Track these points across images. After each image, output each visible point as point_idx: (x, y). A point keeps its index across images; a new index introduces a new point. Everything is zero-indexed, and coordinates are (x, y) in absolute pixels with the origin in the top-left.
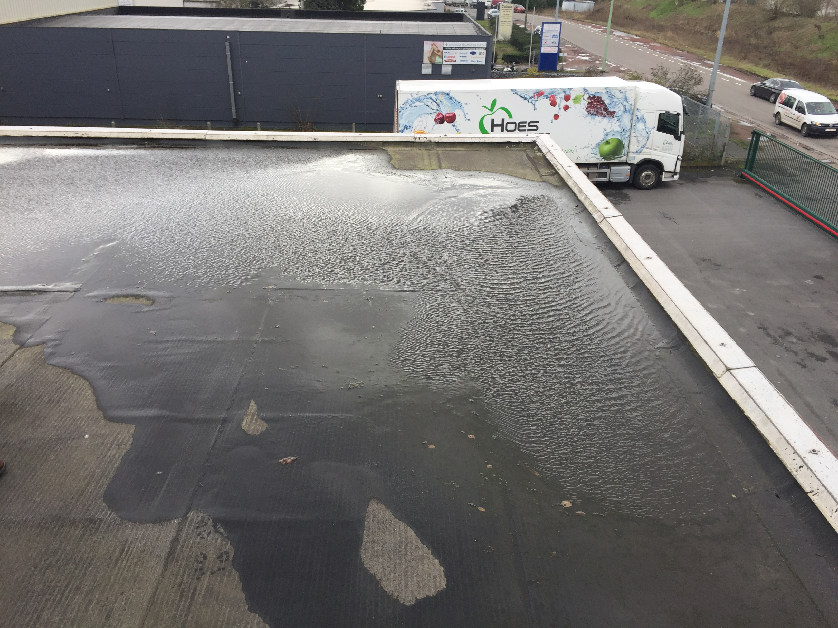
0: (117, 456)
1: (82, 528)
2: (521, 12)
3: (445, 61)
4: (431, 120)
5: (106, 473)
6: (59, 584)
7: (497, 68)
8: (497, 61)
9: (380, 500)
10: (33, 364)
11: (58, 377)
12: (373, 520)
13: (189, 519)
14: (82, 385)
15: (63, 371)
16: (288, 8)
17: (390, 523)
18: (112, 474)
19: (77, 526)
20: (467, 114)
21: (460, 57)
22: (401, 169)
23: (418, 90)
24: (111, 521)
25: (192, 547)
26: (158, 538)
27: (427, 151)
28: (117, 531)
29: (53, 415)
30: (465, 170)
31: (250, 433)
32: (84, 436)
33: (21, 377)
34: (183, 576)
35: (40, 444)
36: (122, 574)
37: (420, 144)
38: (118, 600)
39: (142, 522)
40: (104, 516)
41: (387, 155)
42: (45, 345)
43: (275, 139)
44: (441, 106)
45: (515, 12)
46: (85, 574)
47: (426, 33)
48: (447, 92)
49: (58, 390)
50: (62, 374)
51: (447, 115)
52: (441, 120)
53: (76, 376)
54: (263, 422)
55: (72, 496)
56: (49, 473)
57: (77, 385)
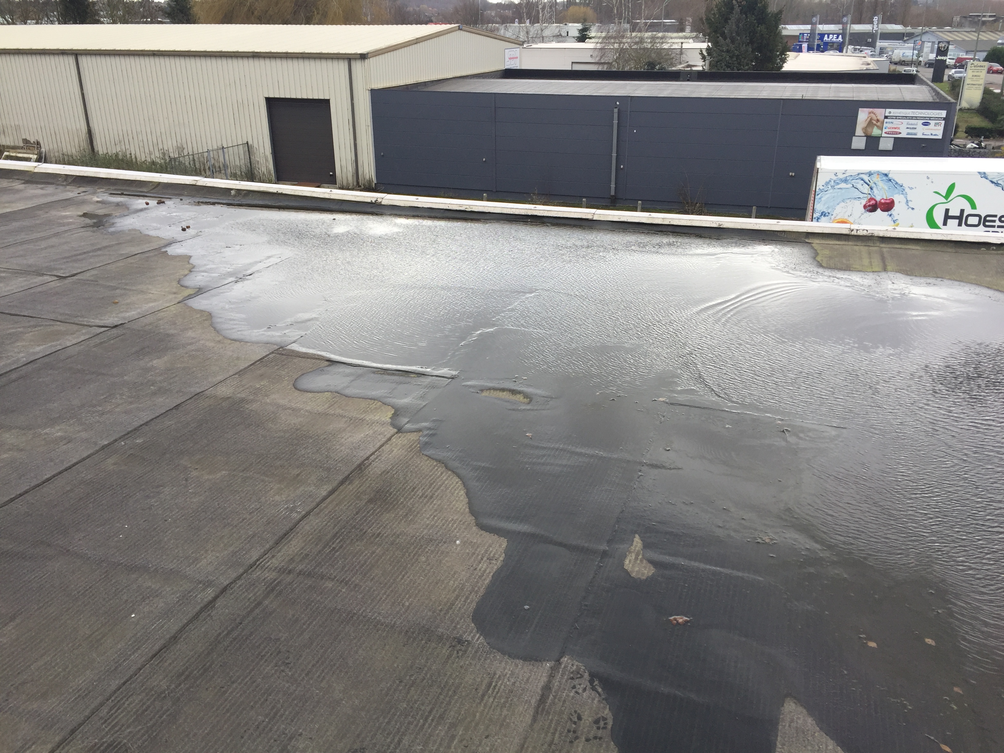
0: (488, 571)
1: (450, 647)
2: (997, 72)
3: (886, 133)
4: (859, 206)
5: (476, 589)
6: (423, 708)
7: (958, 143)
8: (958, 134)
9: (798, 700)
10: (409, 452)
11: (432, 470)
12: (790, 726)
13: (563, 666)
14: (455, 483)
15: (437, 465)
16: (689, 69)
17: (813, 736)
18: (482, 591)
19: (444, 644)
20: (911, 201)
21: (907, 128)
22: (830, 268)
23: (846, 169)
24: (480, 646)
25: (565, 701)
26: (528, 680)
27: (867, 248)
28: (485, 659)
29: (425, 511)
30: (920, 276)
31: (633, 575)
32: (455, 542)
33: (397, 464)
34: (554, 734)
35: (412, 541)
36: (487, 714)
37: (858, 238)
38: (483, 744)
39: (512, 656)
40: (473, 638)
41: (812, 250)
42: (421, 433)
43: (672, 223)
44: (875, 189)
45: (988, 72)
46: (449, 703)
47: (863, 99)
48: (886, 172)
49: (431, 484)
50: (436, 468)
51: (883, 201)
52: (872, 207)
53: (450, 472)
54: (649, 565)
55: (441, 607)
56: (420, 576)
57: (451, 483)
